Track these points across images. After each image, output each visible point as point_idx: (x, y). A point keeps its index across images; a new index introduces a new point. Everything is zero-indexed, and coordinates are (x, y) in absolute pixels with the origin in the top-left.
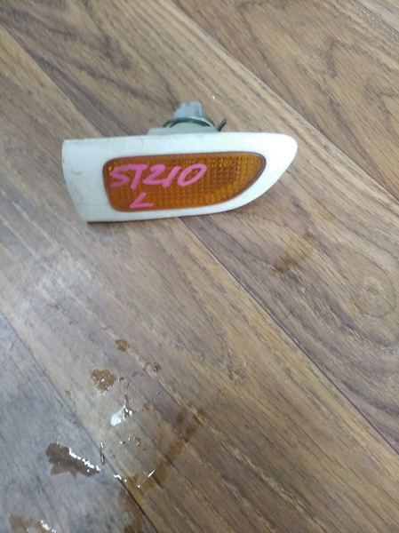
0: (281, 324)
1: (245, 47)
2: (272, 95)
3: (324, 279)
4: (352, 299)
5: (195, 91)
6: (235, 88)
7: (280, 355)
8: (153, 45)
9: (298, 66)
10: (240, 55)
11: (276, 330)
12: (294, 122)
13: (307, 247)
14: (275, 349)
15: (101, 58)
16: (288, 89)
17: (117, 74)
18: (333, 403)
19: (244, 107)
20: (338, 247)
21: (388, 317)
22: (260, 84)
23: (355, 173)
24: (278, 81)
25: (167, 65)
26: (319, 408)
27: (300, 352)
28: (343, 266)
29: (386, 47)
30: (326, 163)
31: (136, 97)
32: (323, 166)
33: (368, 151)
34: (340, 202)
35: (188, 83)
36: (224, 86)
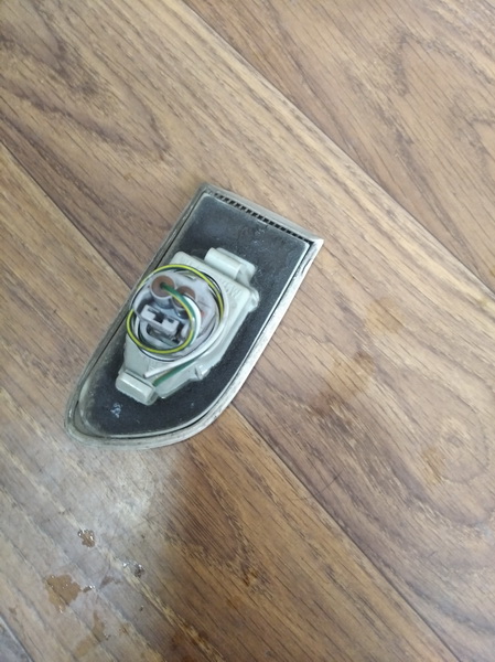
0: (319, 497)
1: (269, 51)
2: (310, 130)
3: (383, 424)
4: (424, 454)
5: (194, 128)
6: (255, 119)
7: (317, 546)
8: (130, 53)
9: (350, 78)
10: (261, 63)
11: (313, 508)
12: (341, 173)
13: (359, 373)
14: (310, 537)
15: (53, 78)
16: (334, 118)
17: (75, 104)
18: (391, 614)
19: (267, 150)
20: (406, 373)
21: (475, 481)
22: (292, 111)
23: (433, 254)
24: (319, 104)
25: (151, 83)
26: (372, 623)
27: (346, 540)
28: (411, 403)
29: (484, 42)
30: (390, 238)
31: (105, 140)
32: (385, 242)
33: (453, 215)
34: (409, 300)
35: (184, 114)
36: (238, 116)
